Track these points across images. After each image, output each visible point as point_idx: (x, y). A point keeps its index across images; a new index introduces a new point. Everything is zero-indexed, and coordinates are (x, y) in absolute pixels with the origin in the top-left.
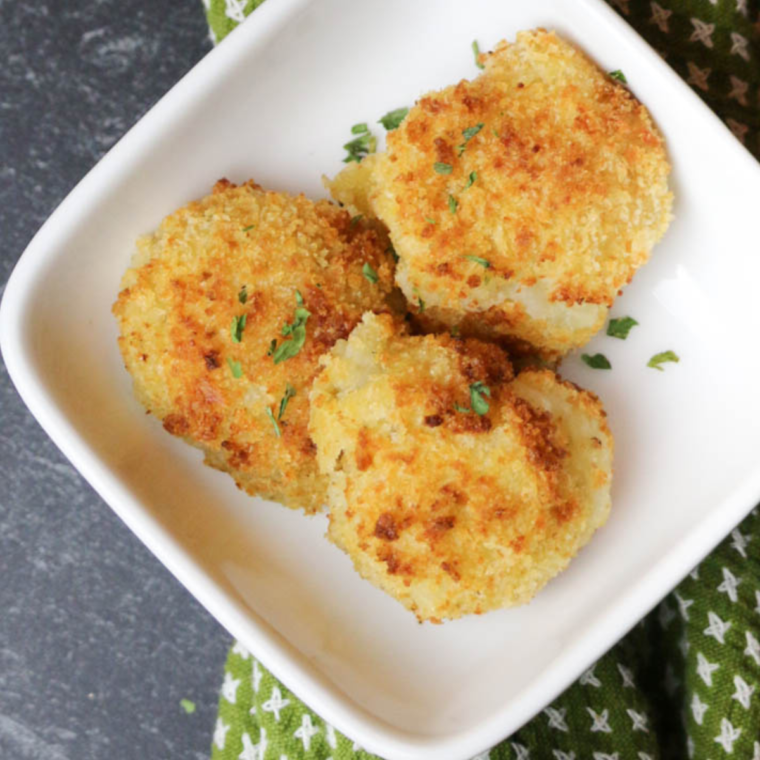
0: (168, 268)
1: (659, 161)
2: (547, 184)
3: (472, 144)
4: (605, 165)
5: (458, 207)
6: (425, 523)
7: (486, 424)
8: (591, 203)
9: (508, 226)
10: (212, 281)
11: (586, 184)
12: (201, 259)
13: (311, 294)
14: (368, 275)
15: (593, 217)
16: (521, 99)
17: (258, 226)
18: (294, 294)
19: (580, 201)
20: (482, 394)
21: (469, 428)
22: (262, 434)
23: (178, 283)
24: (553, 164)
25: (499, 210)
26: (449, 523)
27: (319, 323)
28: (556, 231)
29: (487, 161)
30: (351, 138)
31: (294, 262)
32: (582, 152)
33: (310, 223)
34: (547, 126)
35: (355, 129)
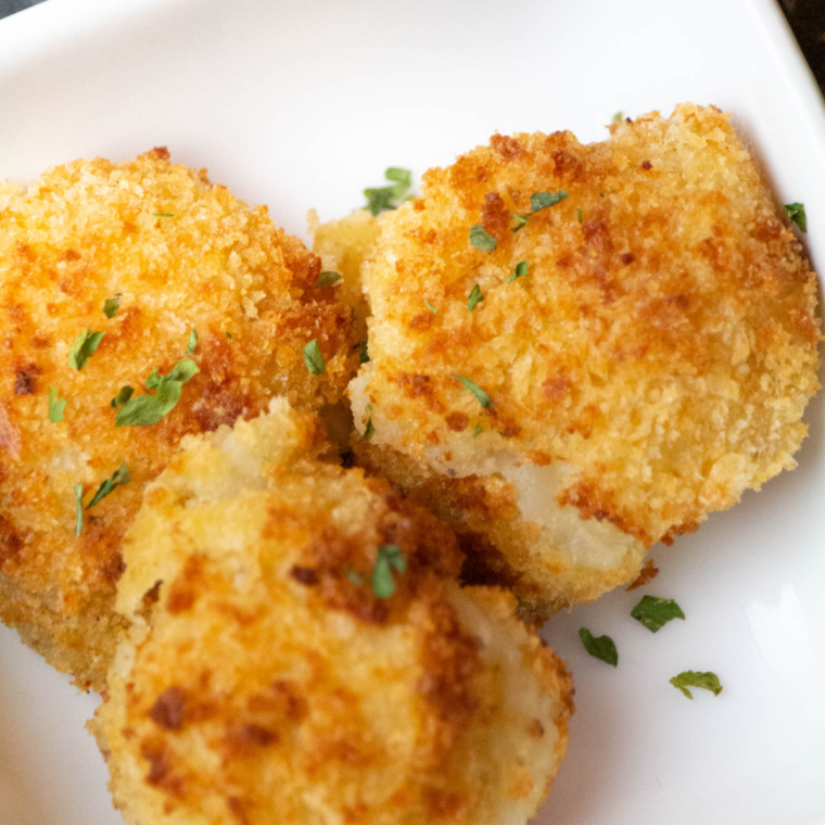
0: (21, 225)
1: (805, 364)
2: (623, 318)
3: (539, 219)
4: (720, 327)
5: (480, 304)
6: (229, 723)
7: (379, 614)
8: (676, 374)
9: (541, 359)
10: (78, 266)
11: (680, 340)
12: (74, 228)
13: (212, 343)
14: (310, 358)
15: (671, 395)
16: (638, 184)
17: (179, 218)
18: (187, 334)
19: (662, 364)
20: (393, 570)
21: (352, 608)
22: (55, 522)
23: (25, 250)
24: (643, 292)
25: (539, 332)
26: (264, 738)
27: (206, 392)
28: (608, 393)
29: (550, 252)
30: (380, 182)
31: (208, 288)
32: (693, 290)
33: (257, 246)
34: (658, 235)
35: (391, 173)
